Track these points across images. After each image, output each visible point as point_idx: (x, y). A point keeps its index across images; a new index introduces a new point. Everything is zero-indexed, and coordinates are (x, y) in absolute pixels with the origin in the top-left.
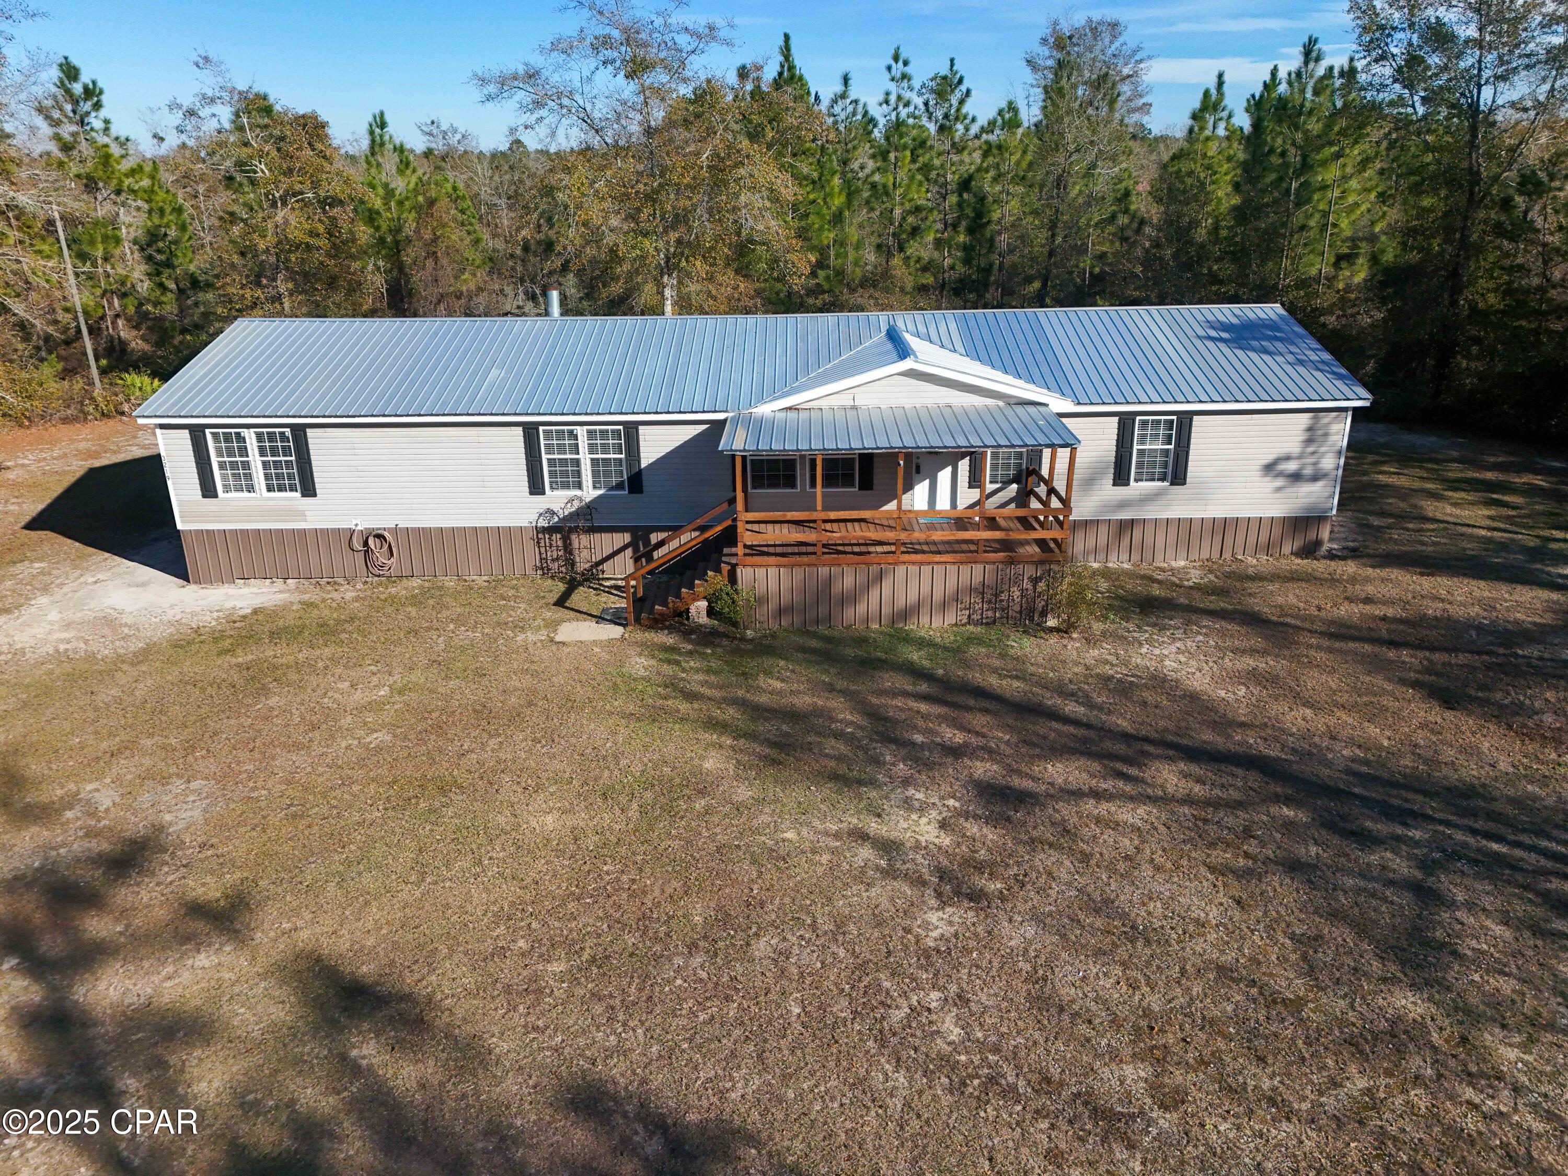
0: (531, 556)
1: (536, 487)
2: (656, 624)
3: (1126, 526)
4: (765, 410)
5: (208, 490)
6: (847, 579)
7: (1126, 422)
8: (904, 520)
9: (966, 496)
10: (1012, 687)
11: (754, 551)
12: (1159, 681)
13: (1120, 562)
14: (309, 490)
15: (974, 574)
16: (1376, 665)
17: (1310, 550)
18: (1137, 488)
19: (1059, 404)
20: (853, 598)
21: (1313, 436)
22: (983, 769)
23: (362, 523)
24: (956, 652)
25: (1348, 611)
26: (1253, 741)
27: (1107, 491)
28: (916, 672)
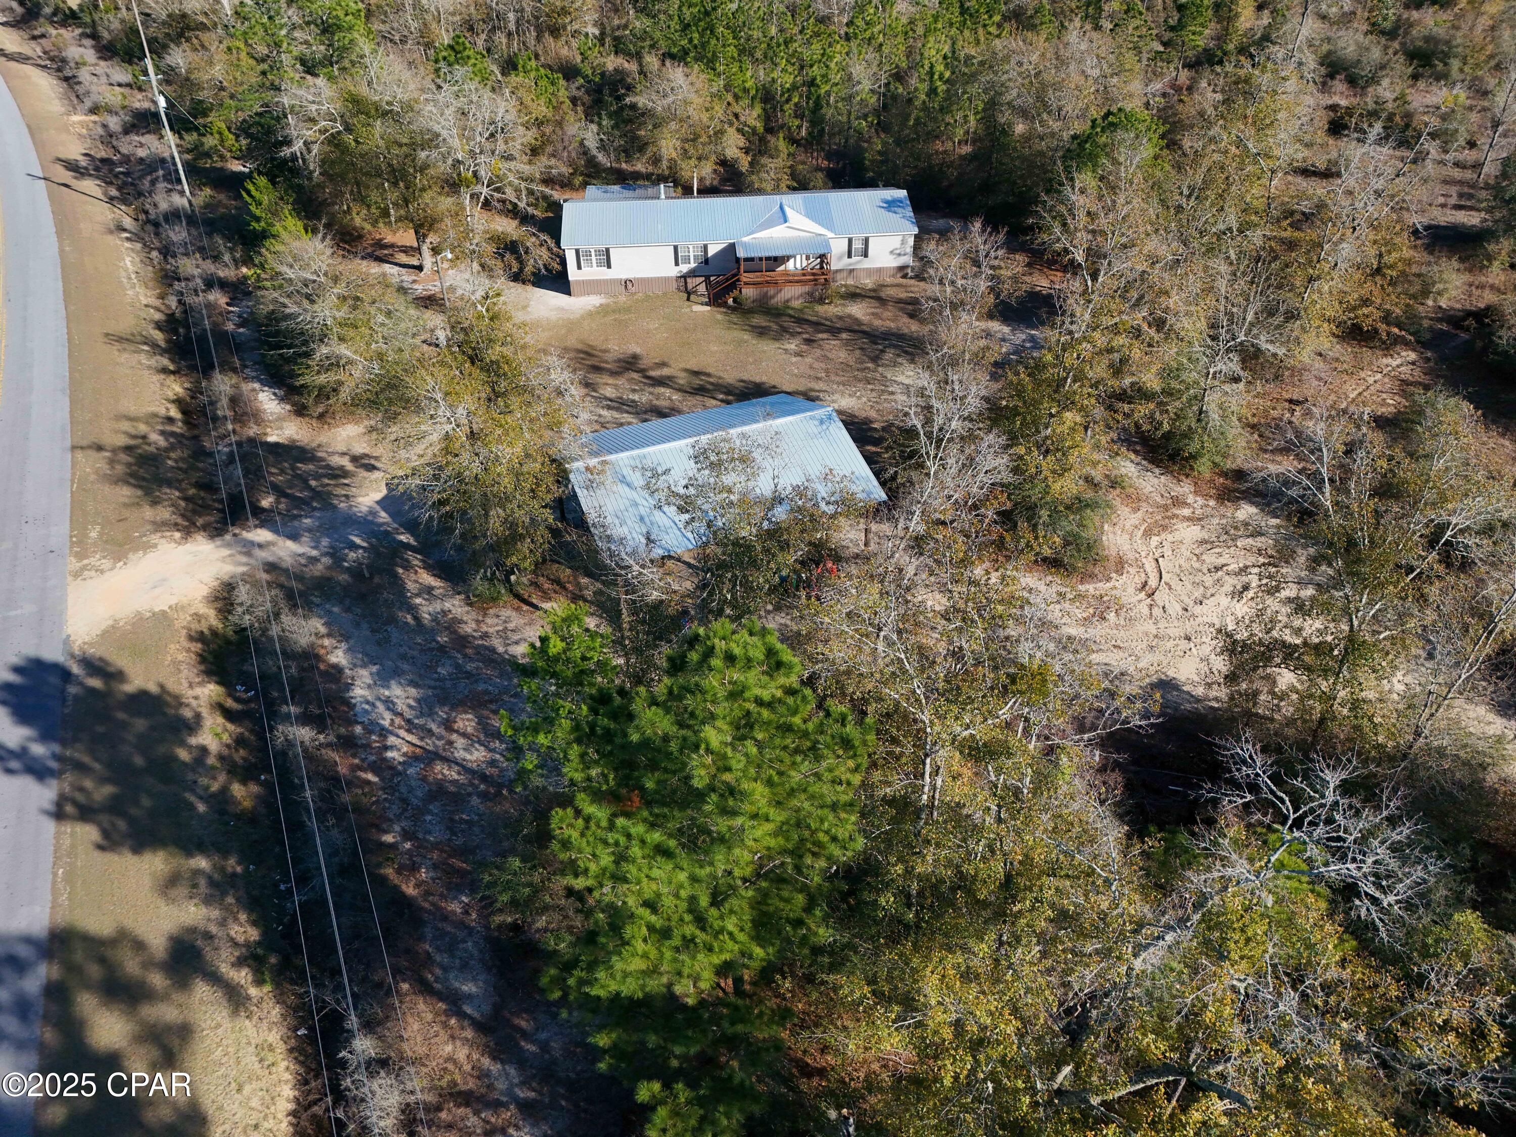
0: (675, 285)
1: (677, 264)
2: (719, 306)
3: (851, 271)
4: (746, 239)
5: (579, 267)
6: (772, 291)
7: (850, 241)
8: (786, 273)
9: (805, 263)
10: (814, 319)
11: (746, 284)
12: (850, 316)
13: (850, 282)
14: (609, 266)
15: (807, 288)
16: (902, 309)
17: (905, 276)
18: (854, 259)
19: (830, 235)
20: (772, 297)
21: (903, 242)
22: (805, 336)
23: (624, 276)
24: (801, 311)
25: (903, 295)
26: (865, 328)
27: (846, 261)
28: (791, 316)
